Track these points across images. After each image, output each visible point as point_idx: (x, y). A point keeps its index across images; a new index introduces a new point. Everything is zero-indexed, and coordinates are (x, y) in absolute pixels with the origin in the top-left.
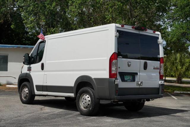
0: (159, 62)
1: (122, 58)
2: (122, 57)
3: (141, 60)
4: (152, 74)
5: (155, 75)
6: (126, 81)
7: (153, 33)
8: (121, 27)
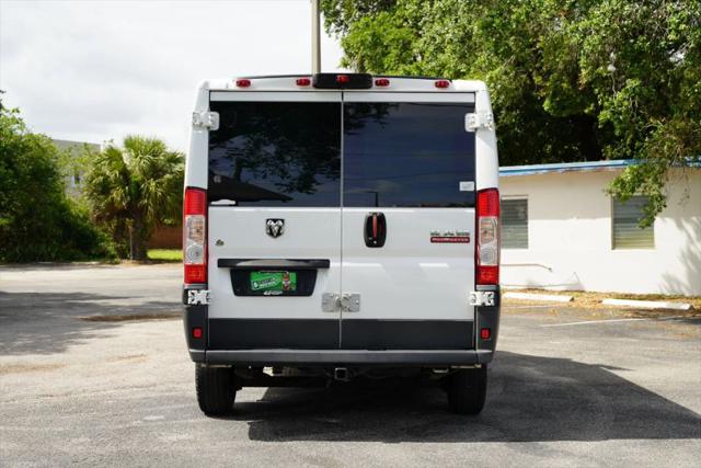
0: (473, 211)
1: (236, 205)
2: (234, 202)
3: (345, 210)
4: (422, 265)
5: (445, 265)
6: (260, 293)
7: (436, 89)
8: (238, 88)
